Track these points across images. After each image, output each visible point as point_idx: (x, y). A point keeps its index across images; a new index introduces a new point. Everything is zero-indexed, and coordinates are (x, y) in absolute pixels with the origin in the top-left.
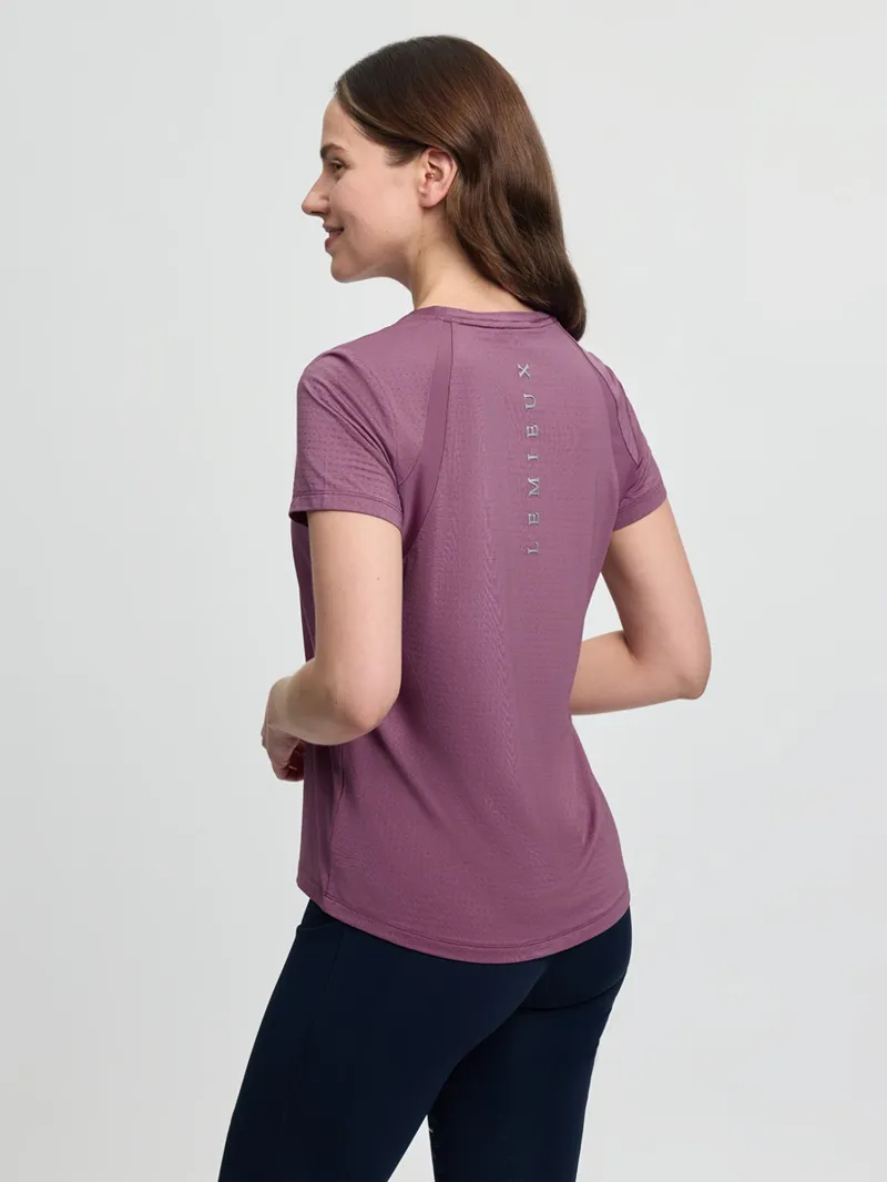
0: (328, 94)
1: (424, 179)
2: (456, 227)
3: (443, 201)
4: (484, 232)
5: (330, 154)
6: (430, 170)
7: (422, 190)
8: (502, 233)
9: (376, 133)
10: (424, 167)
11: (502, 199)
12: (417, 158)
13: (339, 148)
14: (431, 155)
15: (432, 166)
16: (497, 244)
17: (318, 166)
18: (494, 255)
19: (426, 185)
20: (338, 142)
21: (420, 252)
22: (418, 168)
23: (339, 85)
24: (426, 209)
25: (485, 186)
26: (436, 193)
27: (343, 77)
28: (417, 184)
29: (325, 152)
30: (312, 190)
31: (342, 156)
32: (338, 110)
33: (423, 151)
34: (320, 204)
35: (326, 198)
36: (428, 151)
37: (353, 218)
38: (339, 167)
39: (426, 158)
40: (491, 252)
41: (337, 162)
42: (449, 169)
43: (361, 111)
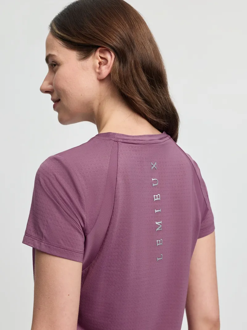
0: (47, 31)
1: (98, 65)
2: (118, 87)
3: (109, 75)
4: (133, 89)
5: (50, 60)
6: (101, 60)
7: (98, 70)
8: (142, 88)
9: (71, 44)
10: (98, 59)
11: (141, 70)
12: (93, 55)
13: (54, 55)
14: (101, 52)
15: (101, 58)
16: (140, 94)
17: (46, 68)
18: (140, 100)
19: (100, 67)
20: (54, 53)
21: (100, 104)
22: (94, 60)
23: (51, 26)
24: (101, 80)
25: (131, 65)
26: (105, 71)
27: (52, 21)
28: (94, 68)
29: (47, 60)
30: (44, 80)
31: (55, 59)
32: (51, 37)
33: (96, 51)
34: (49, 87)
35: (51, 84)
36: (98, 50)
37: (64, 91)
38: (55, 65)
39: (98, 54)
40: (138, 99)
41: (54, 63)
42: (111, 58)
43: (62, 34)
